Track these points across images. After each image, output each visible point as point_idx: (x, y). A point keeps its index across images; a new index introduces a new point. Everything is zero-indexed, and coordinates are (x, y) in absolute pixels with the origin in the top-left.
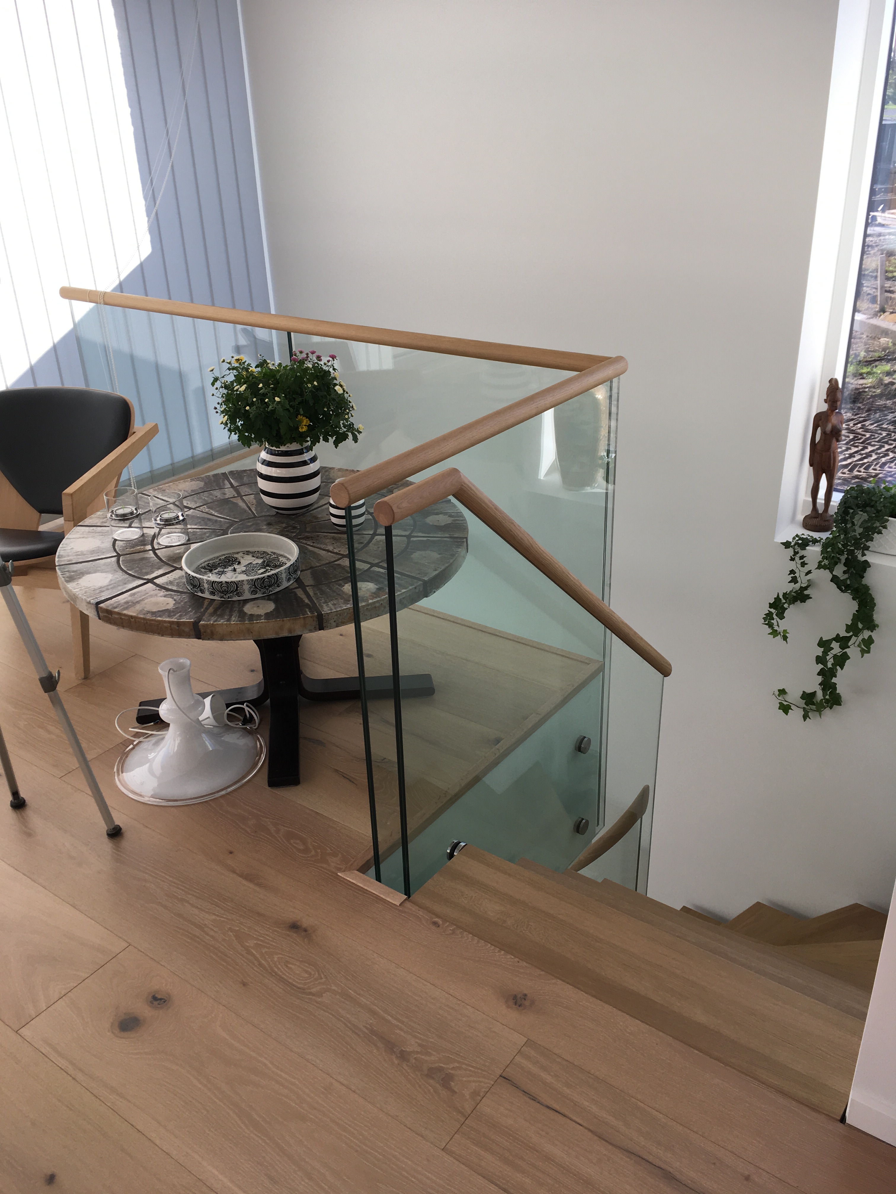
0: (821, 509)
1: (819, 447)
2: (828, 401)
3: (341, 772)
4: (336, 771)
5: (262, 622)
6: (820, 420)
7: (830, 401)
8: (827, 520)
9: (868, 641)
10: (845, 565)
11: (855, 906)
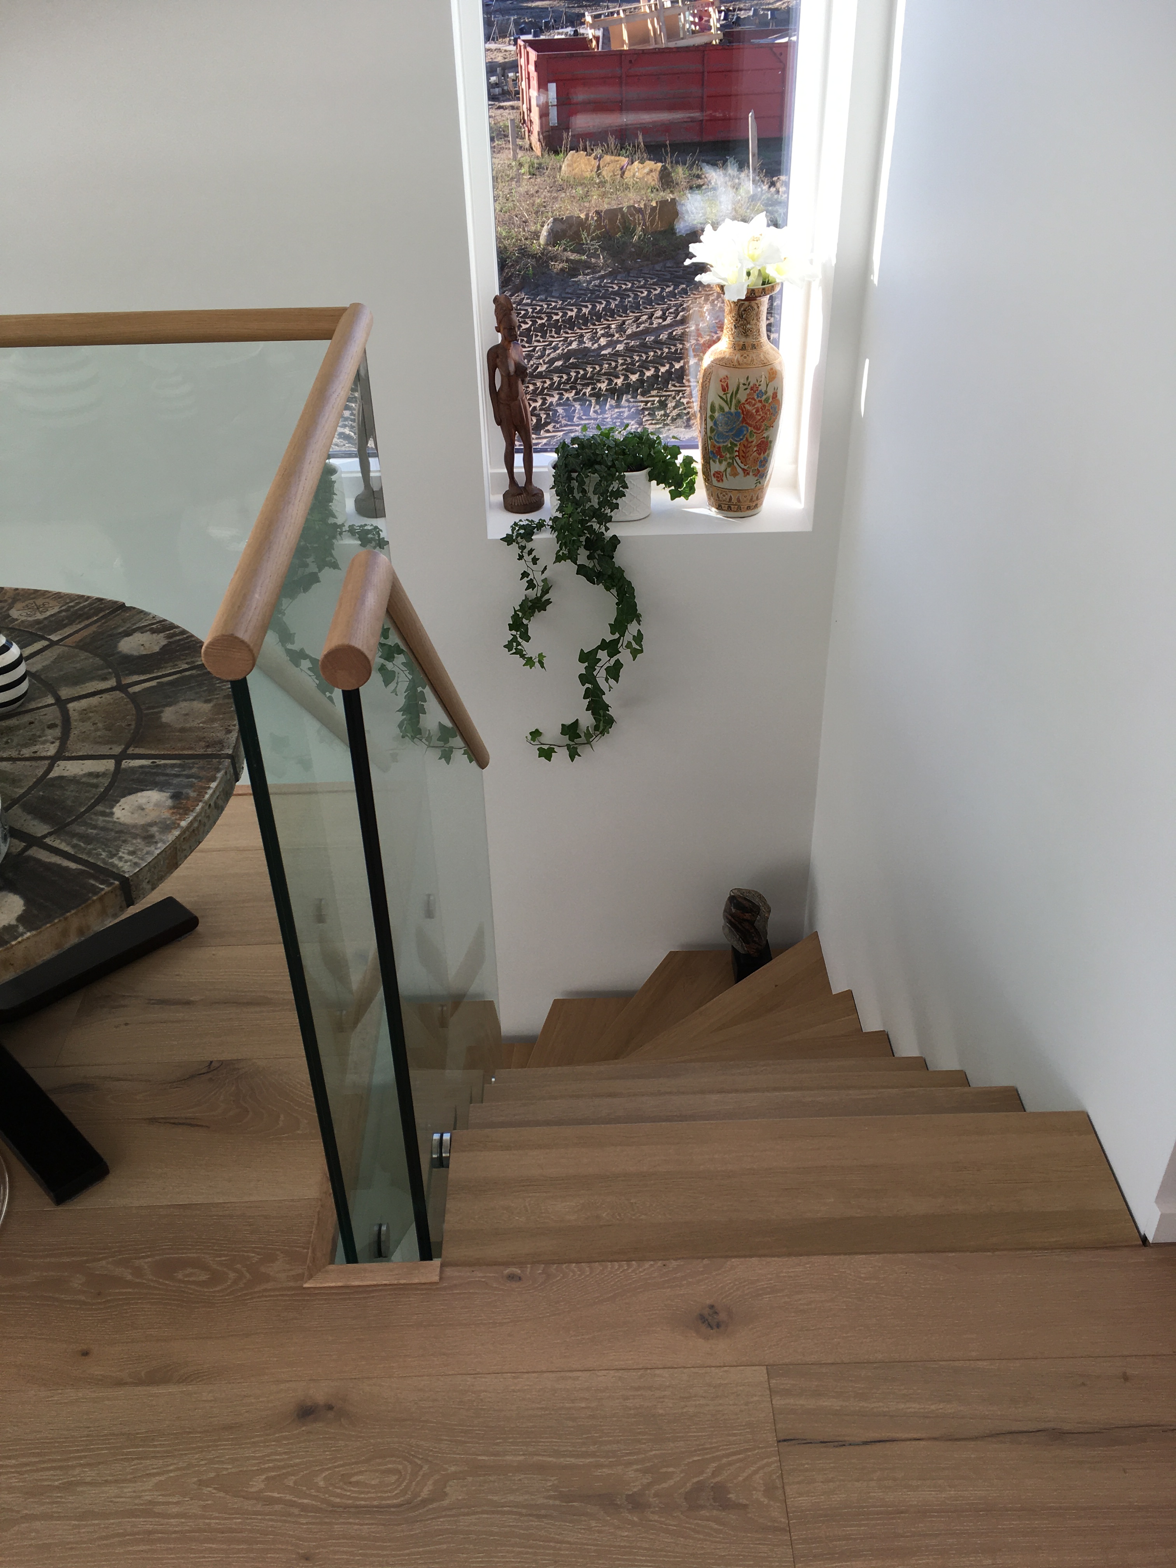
0: (521, 481)
1: (503, 395)
2: (502, 329)
3: (162, 1118)
4: (153, 1121)
6: (498, 357)
7: (504, 328)
8: (536, 494)
9: (639, 638)
10: (586, 548)
11: (672, 955)
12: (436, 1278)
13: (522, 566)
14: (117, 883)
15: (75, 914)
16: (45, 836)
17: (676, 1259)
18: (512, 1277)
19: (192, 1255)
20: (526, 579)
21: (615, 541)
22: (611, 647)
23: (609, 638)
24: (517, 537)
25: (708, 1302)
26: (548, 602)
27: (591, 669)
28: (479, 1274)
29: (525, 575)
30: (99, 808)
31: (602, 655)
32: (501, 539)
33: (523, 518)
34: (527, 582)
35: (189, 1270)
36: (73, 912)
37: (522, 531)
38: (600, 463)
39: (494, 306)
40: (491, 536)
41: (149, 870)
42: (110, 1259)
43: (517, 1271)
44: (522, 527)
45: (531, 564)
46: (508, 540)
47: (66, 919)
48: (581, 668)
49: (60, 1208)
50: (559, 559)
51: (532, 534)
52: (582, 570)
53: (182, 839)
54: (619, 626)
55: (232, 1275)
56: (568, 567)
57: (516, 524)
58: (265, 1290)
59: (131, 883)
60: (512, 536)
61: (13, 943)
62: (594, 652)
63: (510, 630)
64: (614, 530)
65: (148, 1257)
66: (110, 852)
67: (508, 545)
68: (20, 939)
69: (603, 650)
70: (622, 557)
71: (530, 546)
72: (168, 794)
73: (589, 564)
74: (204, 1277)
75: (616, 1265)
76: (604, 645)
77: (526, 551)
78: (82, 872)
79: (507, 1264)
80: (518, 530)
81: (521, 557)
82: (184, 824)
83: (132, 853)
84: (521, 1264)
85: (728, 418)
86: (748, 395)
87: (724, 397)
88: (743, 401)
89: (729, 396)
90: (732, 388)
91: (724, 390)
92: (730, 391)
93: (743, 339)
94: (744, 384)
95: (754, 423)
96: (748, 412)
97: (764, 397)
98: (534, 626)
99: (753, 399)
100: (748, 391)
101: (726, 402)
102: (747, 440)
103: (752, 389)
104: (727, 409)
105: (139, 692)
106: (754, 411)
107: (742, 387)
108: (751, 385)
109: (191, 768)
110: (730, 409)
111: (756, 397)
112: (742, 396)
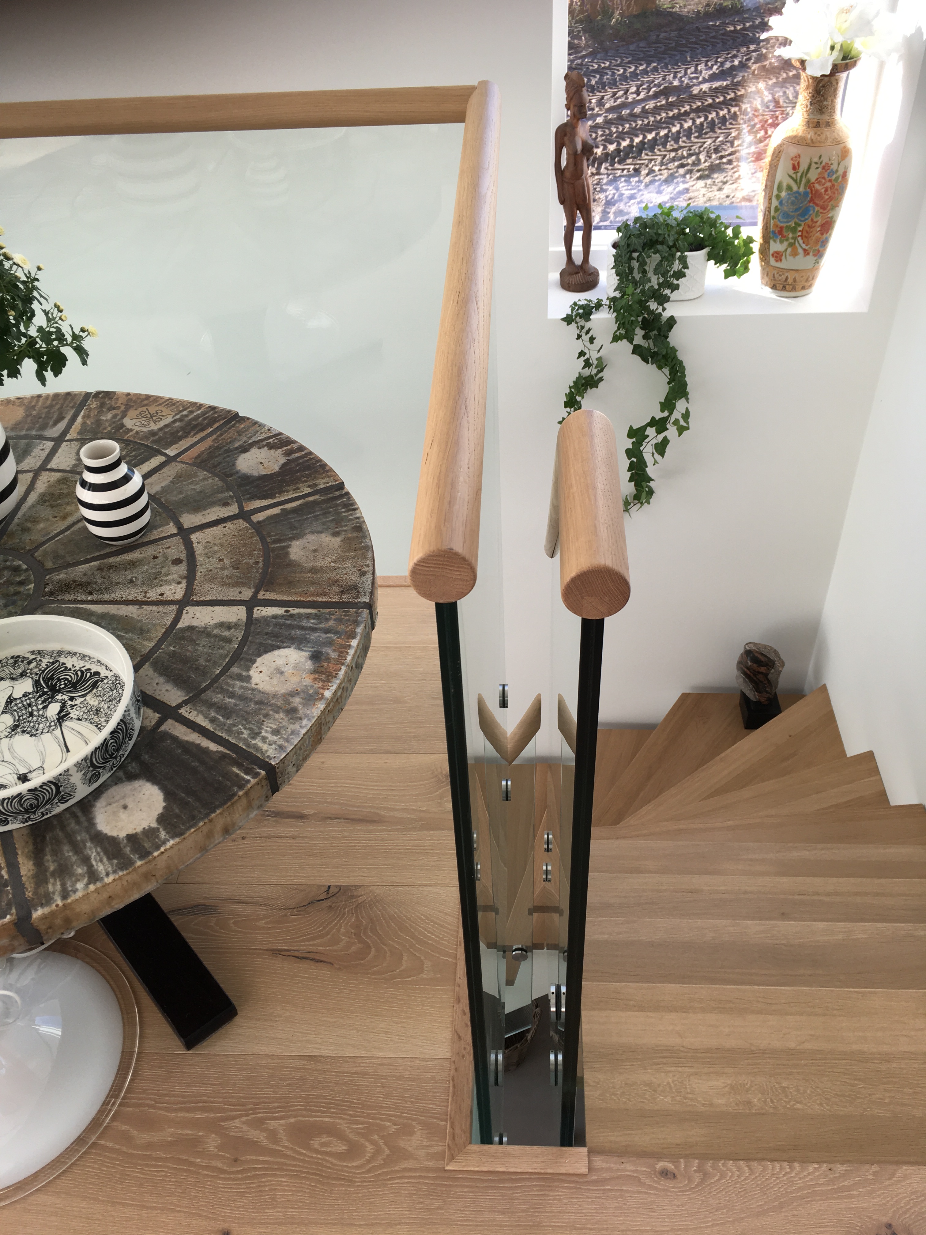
0: (578, 259)
1: (568, 174)
2: (572, 107)
3: (285, 950)
4: (276, 952)
5: (171, 847)
6: (565, 135)
7: (575, 106)
8: (592, 273)
9: (686, 415)
10: (642, 328)
11: (684, 697)
12: (585, 1170)
13: (579, 346)
14: (263, 772)
15: (221, 814)
16: (180, 706)
17: (843, 1163)
18: (665, 1173)
19: (327, 1119)
20: (582, 359)
21: (672, 321)
22: (660, 425)
23: (659, 415)
24: (576, 317)
25: (885, 1219)
26: (601, 379)
27: (638, 444)
28: (629, 1167)
29: (582, 354)
30: (235, 670)
31: (651, 432)
32: (562, 319)
33: (582, 298)
34: (584, 361)
35: (325, 1139)
36: (218, 812)
37: (581, 311)
38: (662, 243)
39: (564, 83)
40: (550, 316)
41: (296, 753)
42: (244, 1119)
43: (670, 1166)
44: (581, 307)
45: (587, 343)
46: (568, 320)
47: (211, 821)
48: (628, 443)
49: (190, 1052)
50: (616, 339)
51: (591, 313)
52: (637, 350)
53: (327, 712)
54: (668, 405)
55: (370, 1148)
56: (625, 346)
57: (575, 304)
58: (405, 1170)
59: (277, 770)
60: (571, 316)
61: (156, 854)
62: (643, 428)
63: (566, 407)
64: (670, 310)
65: (281, 1118)
66: (251, 729)
67: (568, 325)
68: (162, 849)
69: (652, 427)
70: (675, 338)
71: (588, 325)
72: (306, 654)
73: (644, 343)
74: (341, 1147)
75: (777, 1165)
76: (653, 422)
77: (584, 330)
78: (224, 756)
79: (658, 1156)
80: (578, 310)
81: (579, 337)
82: (328, 694)
83: (276, 732)
84: (674, 1158)
85: (796, 197)
86: (819, 174)
87: (794, 176)
88: (813, 180)
89: (799, 175)
90: (803, 166)
91: (794, 168)
92: (801, 170)
93: (819, 116)
94: (816, 163)
95: (821, 203)
96: (817, 191)
97: (834, 176)
98: (587, 401)
99: (824, 178)
100: (820, 170)
101: (795, 181)
102: (812, 220)
103: (823, 168)
104: (795, 188)
105: (264, 521)
106: (823, 190)
107: (814, 166)
108: (824, 164)
109: (327, 620)
110: (799, 188)
111: (826, 176)
112: (813, 175)
